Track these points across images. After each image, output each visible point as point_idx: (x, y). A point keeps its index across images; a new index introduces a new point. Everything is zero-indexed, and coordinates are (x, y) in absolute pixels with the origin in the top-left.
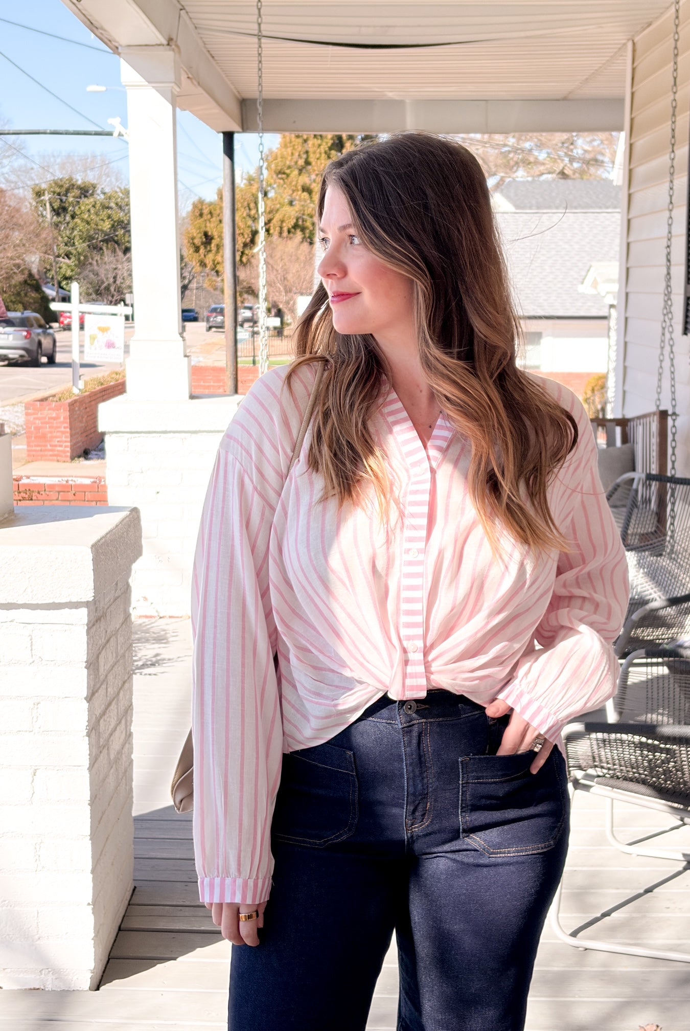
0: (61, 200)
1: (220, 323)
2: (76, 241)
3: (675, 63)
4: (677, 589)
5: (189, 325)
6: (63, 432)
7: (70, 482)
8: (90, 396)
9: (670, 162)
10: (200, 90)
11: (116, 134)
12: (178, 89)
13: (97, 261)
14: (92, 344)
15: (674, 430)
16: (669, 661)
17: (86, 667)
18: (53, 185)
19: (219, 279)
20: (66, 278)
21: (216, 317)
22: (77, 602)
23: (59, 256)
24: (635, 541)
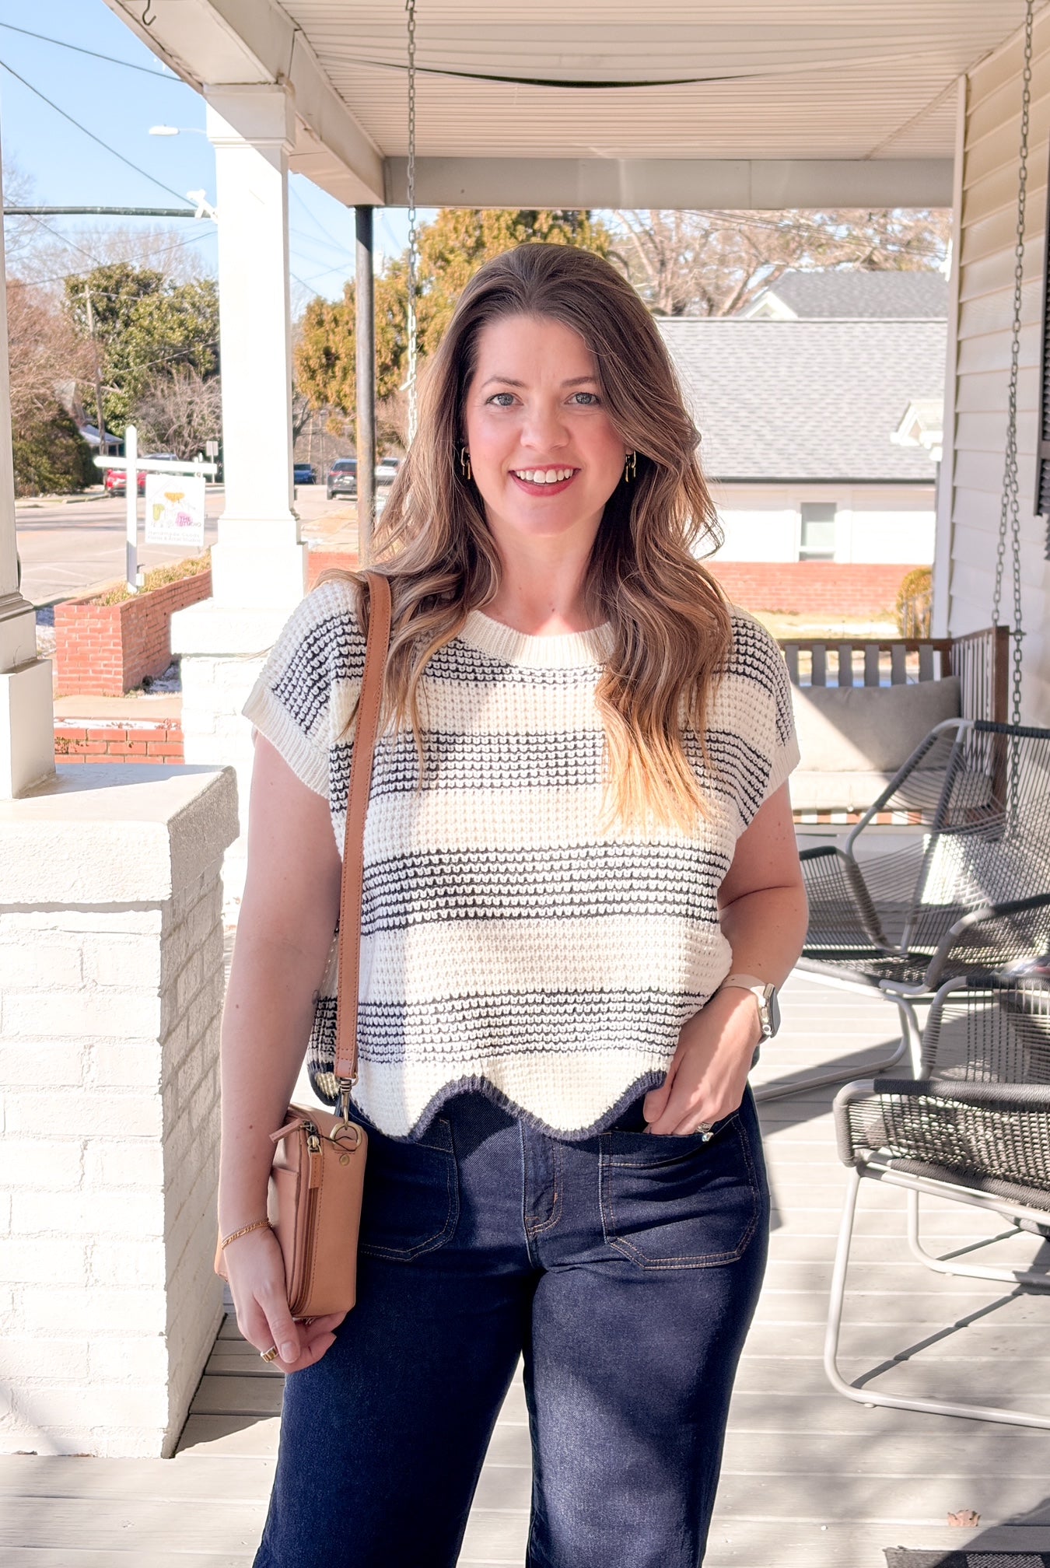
0: (109, 299)
1: (348, 486)
2: (131, 360)
3: (1025, 114)
4: (1019, 890)
5: (302, 489)
6: (111, 651)
7: (125, 728)
8: (152, 597)
9: (1016, 259)
10: (323, 147)
11: (198, 214)
12: (291, 149)
13: (162, 391)
14: (156, 518)
15: (1018, 656)
16: (1001, 994)
17: (159, 996)
18: (97, 275)
19: (348, 420)
20: (115, 417)
21: (342, 477)
22: (148, 902)
23: (105, 383)
24: (958, 819)
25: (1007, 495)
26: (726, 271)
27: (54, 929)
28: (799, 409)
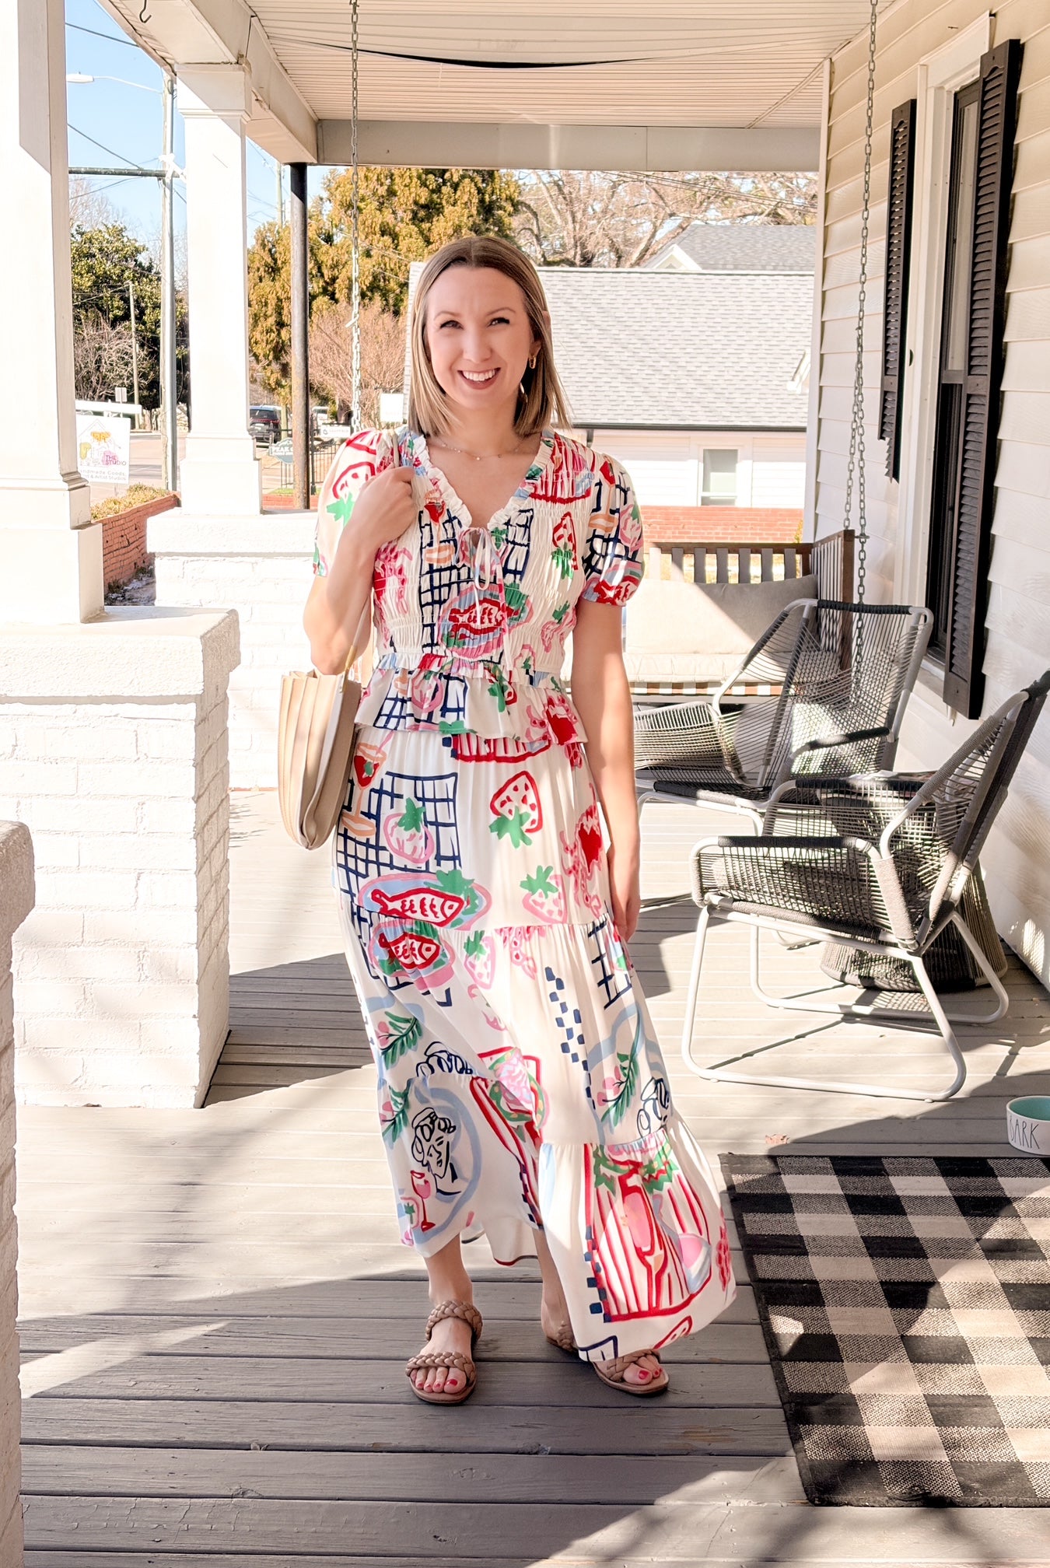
3: (870, 99)
9: (863, 222)
10: (270, 114)
12: (247, 118)
14: (83, 457)
15: (862, 555)
17: (193, 766)
22: (186, 696)
25: (855, 421)
26: (634, 222)
27: (116, 716)
28: (702, 358)
